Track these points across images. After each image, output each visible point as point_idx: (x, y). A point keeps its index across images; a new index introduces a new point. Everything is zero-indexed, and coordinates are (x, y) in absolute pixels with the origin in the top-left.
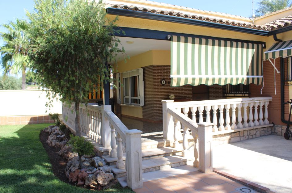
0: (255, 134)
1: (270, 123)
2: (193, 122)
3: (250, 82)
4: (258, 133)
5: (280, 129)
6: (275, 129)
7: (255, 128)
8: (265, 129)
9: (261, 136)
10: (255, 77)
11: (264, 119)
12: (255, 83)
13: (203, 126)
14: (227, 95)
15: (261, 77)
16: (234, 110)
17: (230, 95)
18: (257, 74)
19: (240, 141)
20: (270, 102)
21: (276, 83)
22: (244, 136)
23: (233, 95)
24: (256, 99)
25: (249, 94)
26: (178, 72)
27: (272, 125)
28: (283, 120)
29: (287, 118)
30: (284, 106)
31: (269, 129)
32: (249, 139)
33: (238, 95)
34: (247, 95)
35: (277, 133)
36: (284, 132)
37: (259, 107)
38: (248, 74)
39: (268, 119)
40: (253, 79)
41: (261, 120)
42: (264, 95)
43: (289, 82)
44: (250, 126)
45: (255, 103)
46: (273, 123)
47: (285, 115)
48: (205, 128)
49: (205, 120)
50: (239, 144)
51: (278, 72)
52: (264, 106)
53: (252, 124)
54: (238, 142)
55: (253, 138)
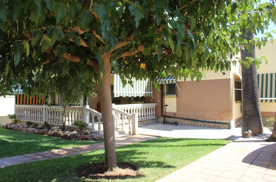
0: (149, 123)
1: (156, 117)
2: (129, 114)
3: (147, 95)
4: (151, 122)
5: (161, 120)
6: (158, 120)
7: (149, 119)
8: (154, 120)
9: (152, 124)
10: (149, 93)
11: (153, 115)
12: (149, 96)
13: (135, 114)
14: (132, 102)
15: (152, 93)
16: (140, 110)
17: (133, 102)
18: (150, 92)
19: (143, 126)
20: (156, 106)
21: (159, 96)
22: (144, 123)
23: (135, 102)
24: (150, 104)
25: (145, 102)
26: (117, 90)
27: (157, 118)
28: (162, 115)
29: (164, 114)
30: (162, 108)
31: (155, 120)
32: (146, 125)
33: (138, 102)
34: (144, 102)
35: (159, 122)
36: (163, 121)
37: (151, 108)
38: (146, 91)
39: (155, 115)
40: (148, 94)
41: (152, 115)
42: (153, 102)
43: (165, 96)
44: (147, 118)
45: (149, 106)
46: (157, 117)
47: (163, 112)
48: (136, 115)
49: (136, 112)
50: (143, 127)
51: (160, 91)
52: (153, 108)
53: (148, 117)
54: (142, 126)
55: (148, 125)
